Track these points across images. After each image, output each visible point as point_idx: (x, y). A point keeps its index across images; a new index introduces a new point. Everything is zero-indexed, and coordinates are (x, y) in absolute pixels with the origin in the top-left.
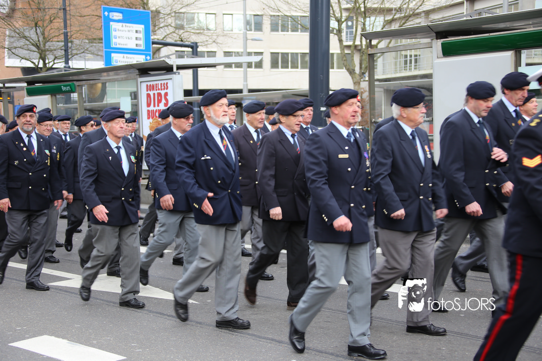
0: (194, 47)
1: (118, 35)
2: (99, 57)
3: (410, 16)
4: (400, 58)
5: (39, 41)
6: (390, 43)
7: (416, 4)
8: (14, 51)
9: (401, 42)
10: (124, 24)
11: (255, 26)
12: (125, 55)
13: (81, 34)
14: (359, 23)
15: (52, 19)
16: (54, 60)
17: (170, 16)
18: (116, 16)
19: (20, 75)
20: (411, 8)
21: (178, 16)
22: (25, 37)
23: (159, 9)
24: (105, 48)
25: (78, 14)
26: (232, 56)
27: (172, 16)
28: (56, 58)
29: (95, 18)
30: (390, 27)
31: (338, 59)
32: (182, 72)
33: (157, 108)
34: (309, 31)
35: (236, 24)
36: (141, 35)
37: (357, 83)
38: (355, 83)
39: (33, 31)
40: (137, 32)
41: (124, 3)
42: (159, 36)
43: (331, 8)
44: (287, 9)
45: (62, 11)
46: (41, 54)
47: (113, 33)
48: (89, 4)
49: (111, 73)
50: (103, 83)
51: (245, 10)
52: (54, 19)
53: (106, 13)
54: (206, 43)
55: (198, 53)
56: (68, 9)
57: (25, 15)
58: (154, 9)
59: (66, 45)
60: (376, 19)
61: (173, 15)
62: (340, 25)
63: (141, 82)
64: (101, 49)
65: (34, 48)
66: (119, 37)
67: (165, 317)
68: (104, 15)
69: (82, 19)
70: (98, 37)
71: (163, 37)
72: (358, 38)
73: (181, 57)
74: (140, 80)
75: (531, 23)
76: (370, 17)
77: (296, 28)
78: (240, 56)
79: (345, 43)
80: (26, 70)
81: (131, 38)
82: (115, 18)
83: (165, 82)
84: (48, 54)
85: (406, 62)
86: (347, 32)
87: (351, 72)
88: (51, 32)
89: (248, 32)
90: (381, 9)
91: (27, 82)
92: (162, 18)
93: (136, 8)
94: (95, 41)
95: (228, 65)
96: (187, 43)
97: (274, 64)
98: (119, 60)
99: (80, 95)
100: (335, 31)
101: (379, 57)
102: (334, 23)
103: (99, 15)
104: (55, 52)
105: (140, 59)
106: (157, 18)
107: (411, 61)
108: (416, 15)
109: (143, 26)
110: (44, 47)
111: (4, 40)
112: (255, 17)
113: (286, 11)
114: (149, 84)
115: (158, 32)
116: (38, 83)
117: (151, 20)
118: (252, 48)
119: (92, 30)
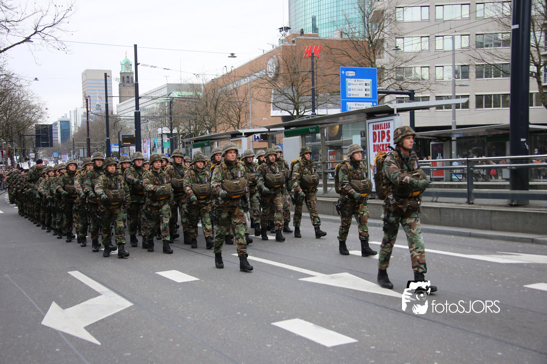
0: (411, 94)
1: (351, 88)
2: (337, 106)
5: (294, 96)
8: (276, 104)
10: (356, 79)
11: (462, 74)
12: (357, 103)
13: (324, 89)
16: (304, 110)
17: (392, 71)
19: (280, 122)
21: (399, 71)
22: (285, 94)
23: (384, 66)
24: (342, 99)
25: (322, 74)
26: (443, 99)
27: (394, 71)
28: (306, 108)
29: (334, 77)
31: (537, 97)
32: (401, 114)
33: (381, 143)
34: (510, 75)
35: (446, 74)
36: (369, 87)
39: (290, 90)
40: (366, 84)
41: (356, 63)
42: (384, 86)
44: (490, 59)
45: (311, 73)
46: (295, 106)
47: (349, 87)
48: (330, 66)
49: (346, 117)
50: (340, 125)
51: (454, 62)
52: (305, 79)
53: (343, 72)
54: (421, 90)
55: (415, 99)
56: (315, 71)
57: (285, 78)
58: (380, 66)
59: (313, 98)
61: (395, 70)
62: (538, 69)
63: (368, 123)
64: (339, 99)
65: (290, 102)
66: (352, 90)
67: (388, 310)
68: (342, 74)
69: (325, 78)
70: (337, 90)
71: (386, 87)
73: (402, 102)
74: (368, 121)
77: (498, 74)
78: (449, 99)
79: (543, 84)
80: (285, 118)
81: (362, 90)
82: (350, 75)
83: (388, 122)
84: (301, 106)
86: (545, 75)
88: (303, 89)
89: (456, 80)
91: (285, 127)
92: (386, 73)
93: (365, 67)
94: (334, 94)
95: (439, 107)
96: (405, 91)
97: (479, 105)
98: (352, 106)
99: (323, 134)
100: (534, 74)
102: (533, 68)
103: (337, 74)
104: (305, 104)
105: (368, 105)
106: (382, 73)
109: (371, 80)
110: (298, 100)
111: (271, 97)
112: (463, 67)
113: (490, 60)
114: (375, 124)
115: (383, 84)
116: (292, 127)
117: (377, 75)
118: (460, 92)
119: (332, 85)
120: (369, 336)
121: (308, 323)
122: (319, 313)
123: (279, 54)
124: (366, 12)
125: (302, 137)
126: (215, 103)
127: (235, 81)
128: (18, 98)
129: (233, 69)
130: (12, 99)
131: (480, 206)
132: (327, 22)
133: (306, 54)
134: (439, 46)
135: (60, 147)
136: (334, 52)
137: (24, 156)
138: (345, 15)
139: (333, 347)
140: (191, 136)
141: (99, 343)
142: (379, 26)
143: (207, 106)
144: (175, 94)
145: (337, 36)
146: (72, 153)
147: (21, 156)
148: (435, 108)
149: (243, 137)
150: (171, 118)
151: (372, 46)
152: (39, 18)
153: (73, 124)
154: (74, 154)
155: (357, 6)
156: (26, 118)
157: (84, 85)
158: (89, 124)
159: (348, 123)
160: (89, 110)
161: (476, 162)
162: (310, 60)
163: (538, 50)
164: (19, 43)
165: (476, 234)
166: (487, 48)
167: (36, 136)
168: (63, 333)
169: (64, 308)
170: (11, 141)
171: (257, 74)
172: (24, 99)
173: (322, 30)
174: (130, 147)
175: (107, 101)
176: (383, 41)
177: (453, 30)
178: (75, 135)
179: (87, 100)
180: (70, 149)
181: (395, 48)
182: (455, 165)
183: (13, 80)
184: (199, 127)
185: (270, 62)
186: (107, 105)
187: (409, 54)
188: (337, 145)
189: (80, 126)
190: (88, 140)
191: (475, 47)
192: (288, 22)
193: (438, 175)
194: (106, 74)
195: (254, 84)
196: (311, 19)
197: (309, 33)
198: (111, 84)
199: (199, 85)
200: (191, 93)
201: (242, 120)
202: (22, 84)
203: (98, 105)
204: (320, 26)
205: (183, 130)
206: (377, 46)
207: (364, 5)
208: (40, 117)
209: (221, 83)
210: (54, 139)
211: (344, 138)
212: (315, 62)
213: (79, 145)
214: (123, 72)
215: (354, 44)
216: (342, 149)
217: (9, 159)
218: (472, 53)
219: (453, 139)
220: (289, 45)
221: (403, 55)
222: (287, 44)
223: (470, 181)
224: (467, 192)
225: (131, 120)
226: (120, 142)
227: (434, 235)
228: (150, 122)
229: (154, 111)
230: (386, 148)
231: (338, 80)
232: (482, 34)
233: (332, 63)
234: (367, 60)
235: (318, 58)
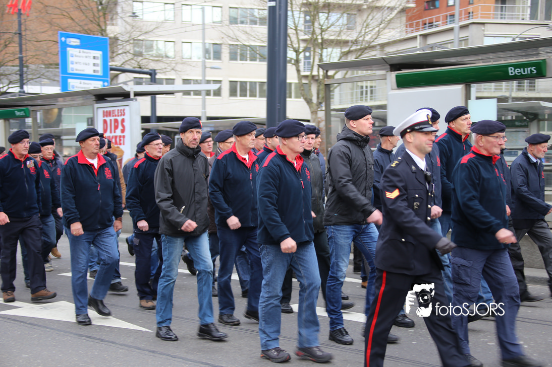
0: (152, 73)
1: (75, 61)
2: (55, 82)
3: (366, 49)
4: (356, 89)
6: (346, 74)
7: (371, 37)
9: (357, 74)
10: (82, 50)
11: (214, 55)
12: (82, 81)
13: (37, 59)
14: (317, 54)
15: (7, 43)
16: (8, 85)
17: (128, 43)
18: (73, 42)
20: (367, 41)
21: (137, 44)
23: (118, 36)
24: (62, 74)
25: (34, 39)
26: (190, 83)
27: (131, 43)
28: (10, 83)
29: (51, 44)
30: (347, 59)
31: (296, 88)
32: (139, 98)
33: (113, 134)
34: (267, 60)
35: (194, 52)
36: (99, 62)
37: (314, 113)
38: (312, 113)
41: (81, 29)
42: (117, 62)
43: (288, 39)
44: (245, 38)
45: (17, 35)
47: (70, 59)
48: (46, 29)
49: (68, 99)
50: (59, 109)
51: (204, 39)
52: (9, 44)
53: (63, 39)
54: (165, 70)
55: (157, 81)
56: (23, 33)
58: (112, 35)
59: (21, 70)
60: (332, 51)
61: (132, 42)
62: (297, 55)
63: (98, 108)
64: (58, 74)
66: (76, 63)
67: (118, 346)
68: (61, 41)
69: (38, 44)
70: (55, 62)
71: (121, 63)
72: (316, 68)
73: (140, 84)
74: (97, 106)
75: (480, 58)
76: (326, 48)
77: (254, 57)
78: (199, 83)
79: (303, 74)
81: (89, 64)
82: (72, 44)
83: (122, 108)
84: (2, 79)
85: (362, 93)
86: (305, 62)
87: (309, 102)
88: (6, 57)
89: (207, 61)
90: (337, 40)
92: (120, 45)
93: (94, 35)
94: (52, 66)
95: (187, 93)
96: (145, 70)
97: (233, 93)
98: (76, 85)
99: (35, 120)
100: (292, 60)
101: (336, 88)
102: (291, 53)
103: (55, 40)
104: (10, 77)
105: (97, 85)
106: (115, 45)
107: (367, 91)
108: (372, 48)
109: (101, 52)
112: (214, 46)
113: (245, 40)
114: (105, 110)
115: (116, 58)
117: (109, 46)
118: (211, 76)
119: (49, 55)
125: (5, 121)
133: (10, 9)
134: (186, 17)
136: (50, 10)
151: (102, 8)
159: (70, 107)
162: (15, 17)
163: (297, 34)
166: (242, 25)
181: (131, 14)
187: (150, 24)
191: (228, 22)
206: (108, 10)
211: (65, 126)
212: (23, 21)
216: (62, 140)
218: (225, 30)
221: (142, 24)
230: (120, 140)
231: (58, 48)
232: (236, 8)
233: (48, 25)
234: (95, 26)
235: (28, 16)
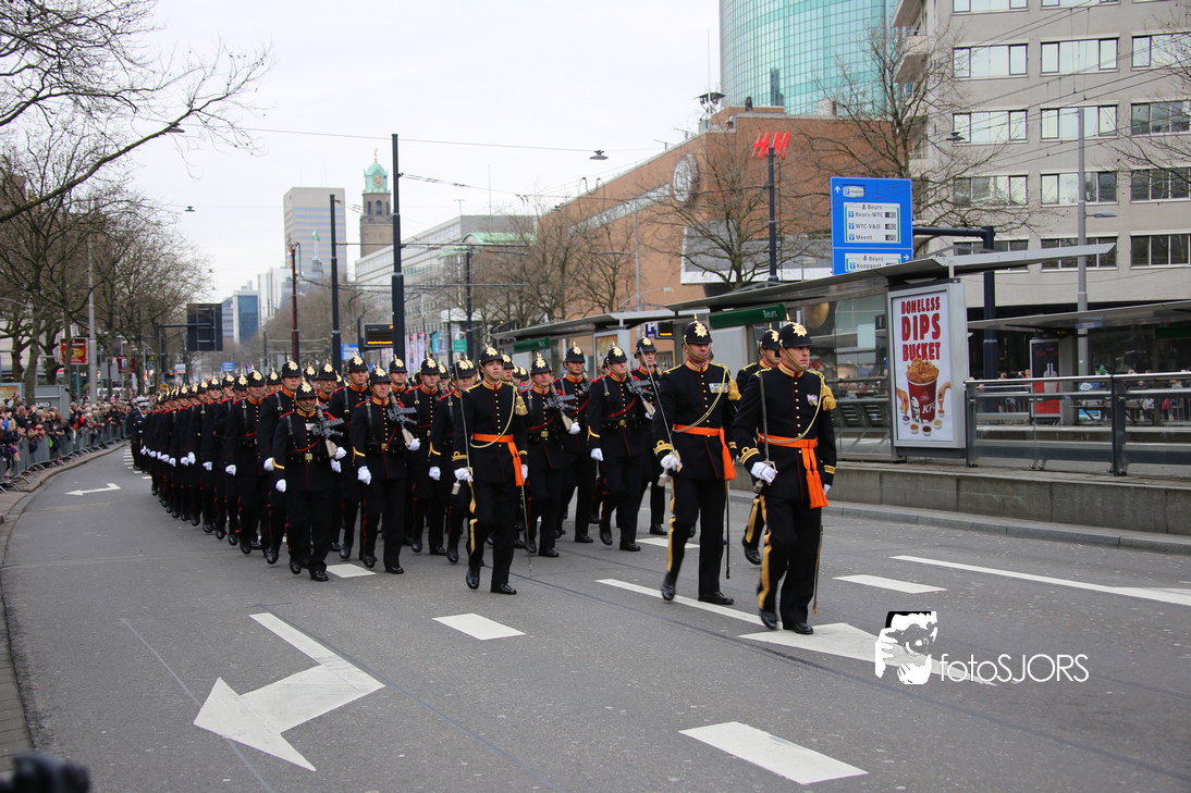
0: (987, 234)
1: (856, 223)
2: (824, 261)
5: (731, 241)
8: (693, 259)
10: (867, 204)
11: (1101, 192)
12: (868, 255)
13: (797, 224)
15: (752, 204)
16: (753, 271)
17: (944, 186)
18: (854, 192)
19: (701, 296)
21: (960, 185)
22: (711, 237)
23: (927, 174)
24: (836, 246)
25: (793, 194)
26: (1058, 246)
27: (949, 186)
28: (757, 266)
29: (818, 198)
32: (963, 278)
33: (919, 341)
35: (1066, 191)
36: (894, 221)
39: (722, 227)
40: (887, 215)
41: (867, 170)
42: (928, 218)
44: (1164, 157)
45: (768, 190)
46: (733, 262)
47: (849, 220)
48: (810, 176)
49: (844, 286)
50: (830, 303)
51: (1082, 165)
52: (755, 205)
53: (837, 188)
54: (1009, 227)
55: (995, 244)
56: (777, 186)
57: (712, 201)
58: (918, 175)
59: (773, 246)
61: (951, 182)
63: (892, 299)
64: (828, 247)
65: (724, 253)
66: (858, 226)
68: (834, 192)
69: (798, 202)
70: (824, 228)
71: (933, 219)
73: (966, 252)
74: (891, 294)
77: (1182, 189)
78: (1072, 245)
80: (711, 288)
81: (879, 226)
82: (852, 195)
83: (935, 296)
84: (745, 261)
88: (750, 226)
89: (1087, 204)
91: (709, 307)
92: (931, 189)
93: (886, 177)
94: (818, 235)
95: (1050, 263)
96: (975, 228)
97: (1139, 257)
98: (857, 262)
103: (825, 192)
104: (756, 257)
105: (893, 260)
106: (922, 190)
109: (898, 205)
110: (739, 250)
111: (680, 243)
112: (1102, 176)
113: (1162, 159)
114: (906, 300)
115: (925, 213)
116: (727, 305)
117: (912, 194)
118: (1096, 231)
119: (814, 217)
120: (892, 762)
121: (759, 731)
122: (783, 710)
123: (700, 151)
124: (888, 60)
125: (747, 328)
126: (562, 256)
127: (604, 210)
128: (153, 249)
129: (600, 183)
130: (140, 251)
131: (1141, 481)
132: (803, 80)
133: (757, 151)
134: (1049, 130)
135: (238, 350)
136: (818, 145)
137: (163, 371)
138: (842, 67)
139: (813, 786)
140: (510, 325)
141: (313, 769)
142: (917, 89)
143: (545, 262)
144: (478, 238)
145: (824, 112)
146: (262, 364)
147: (156, 371)
148: (1040, 265)
149: (621, 328)
150: (468, 288)
151: (902, 131)
152: (197, 83)
153: (264, 303)
154: (266, 365)
155: (868, 46)
156: (168, 291)
157: (289, 220)
158: (298, 303)
159: (848, 298)
160: (297, 272)
161: (1133, 383)
162: (765, 164)
164: (156, 135)
165: (1131, 541)
166: (1156, 134)
167: (189, 327)
168: (237, 743)
169: (240, 693)
170: (138, 340)
171: (652, 194)
172: (165, 251)
173: (792, 98)
174: (383, 351)
175: (334, 253)
176: (924, 120)
177: (1080, 96)
178: (269, 325)
179: (293, 252)
180: (259, 355)
181: (951, 136)
182: (1085, 388)
183: (142, 212)
184: (527, 308)
185: (680, 168)
186: (334, 262)
187: (982, 149)
188: (824, 346)
189: (278, 306)
190: (296, 336)
191: (1129, 131)
192: (719, 81)
193: (1045, 412)
194: (332, 197)
195: (646, 215)
196: (769, 75)
197: (764, 106)
198: (344, 217)
199: (529, 218)
200: (511, 236)
201: (620, 291)
202: (162, 219)
203: (317, 262)
204: (787, 90)
205: (495, 315)
206: (912, 133)
207: (884, 45)
208: (198, 287)
209: (574, 213)
210: (224, 334)
211: (840, 331)
212: (776, 167)
213: (276, 347)
214: (369, 191)
215: (862, 127)
216: (836, 354)
217: (134, 375)
218: (1124, 144)
219: (1081, 332)
220: (721, 131)
221: (968, 151)
222: (716, 129)
223: (1118, 424)
224: (1111, 448)
225: (384, 292)
226: (360, 340)
227: (1037, 542)
228: (424, 297)
229: (434, 273)
230: (931, 351)
231: (827, 205)
232: (1147, 104)
233: (813, 169)
234: (890, 162)
235: (783, 158)
